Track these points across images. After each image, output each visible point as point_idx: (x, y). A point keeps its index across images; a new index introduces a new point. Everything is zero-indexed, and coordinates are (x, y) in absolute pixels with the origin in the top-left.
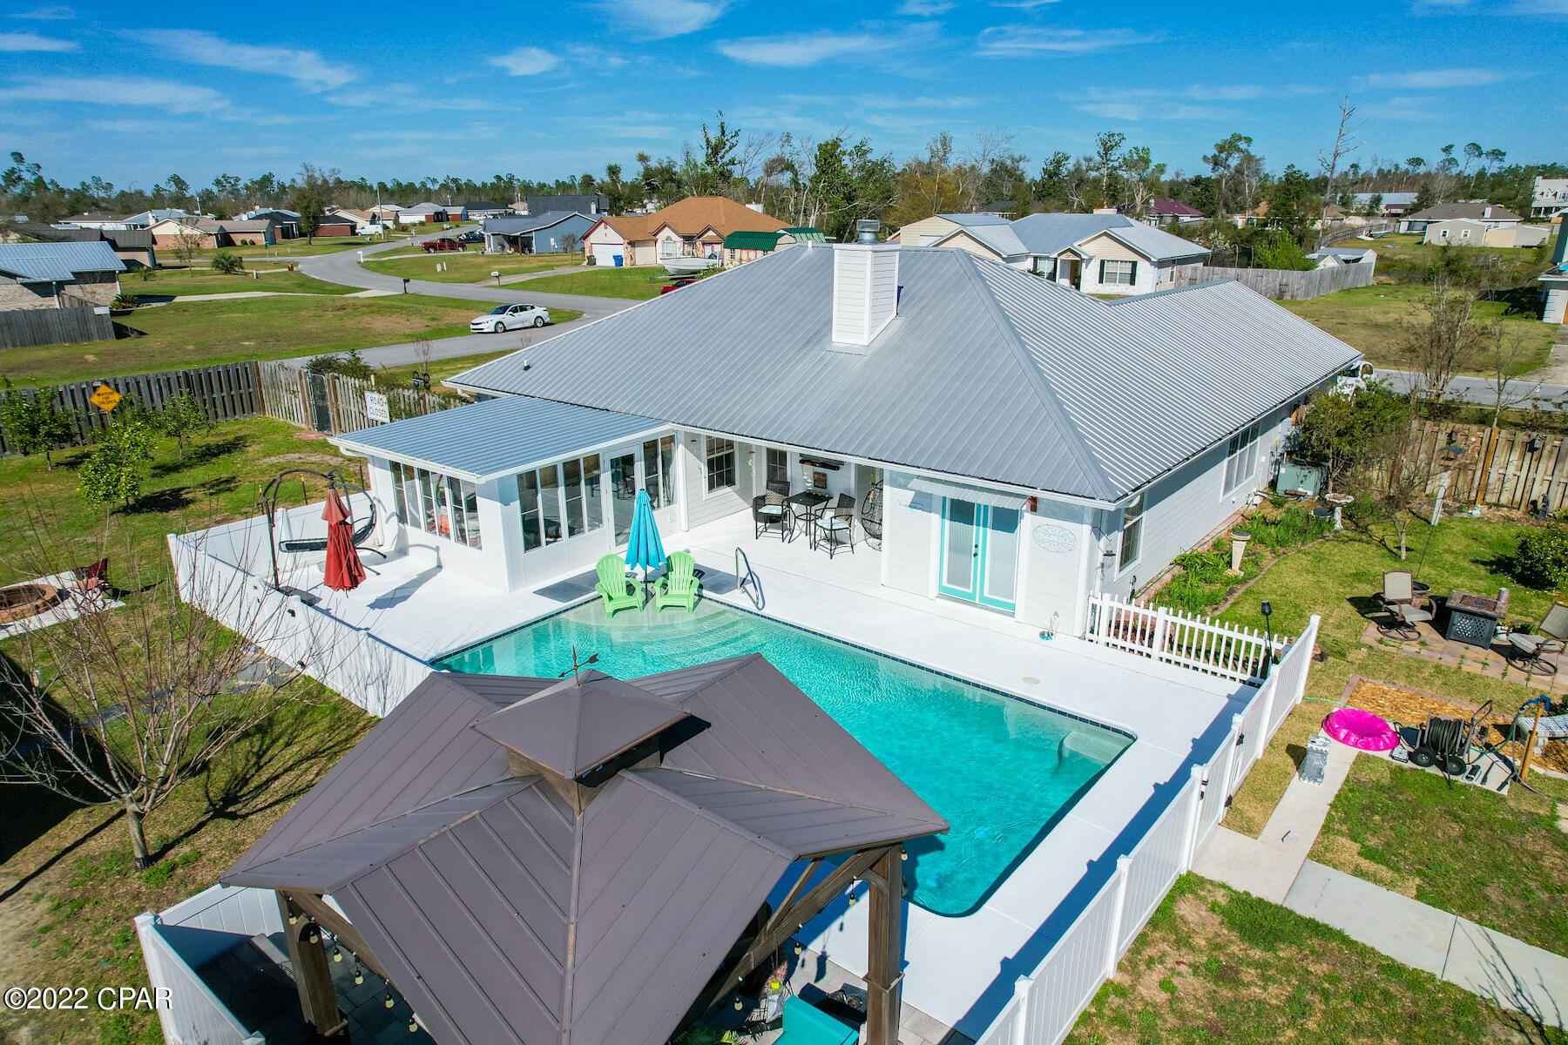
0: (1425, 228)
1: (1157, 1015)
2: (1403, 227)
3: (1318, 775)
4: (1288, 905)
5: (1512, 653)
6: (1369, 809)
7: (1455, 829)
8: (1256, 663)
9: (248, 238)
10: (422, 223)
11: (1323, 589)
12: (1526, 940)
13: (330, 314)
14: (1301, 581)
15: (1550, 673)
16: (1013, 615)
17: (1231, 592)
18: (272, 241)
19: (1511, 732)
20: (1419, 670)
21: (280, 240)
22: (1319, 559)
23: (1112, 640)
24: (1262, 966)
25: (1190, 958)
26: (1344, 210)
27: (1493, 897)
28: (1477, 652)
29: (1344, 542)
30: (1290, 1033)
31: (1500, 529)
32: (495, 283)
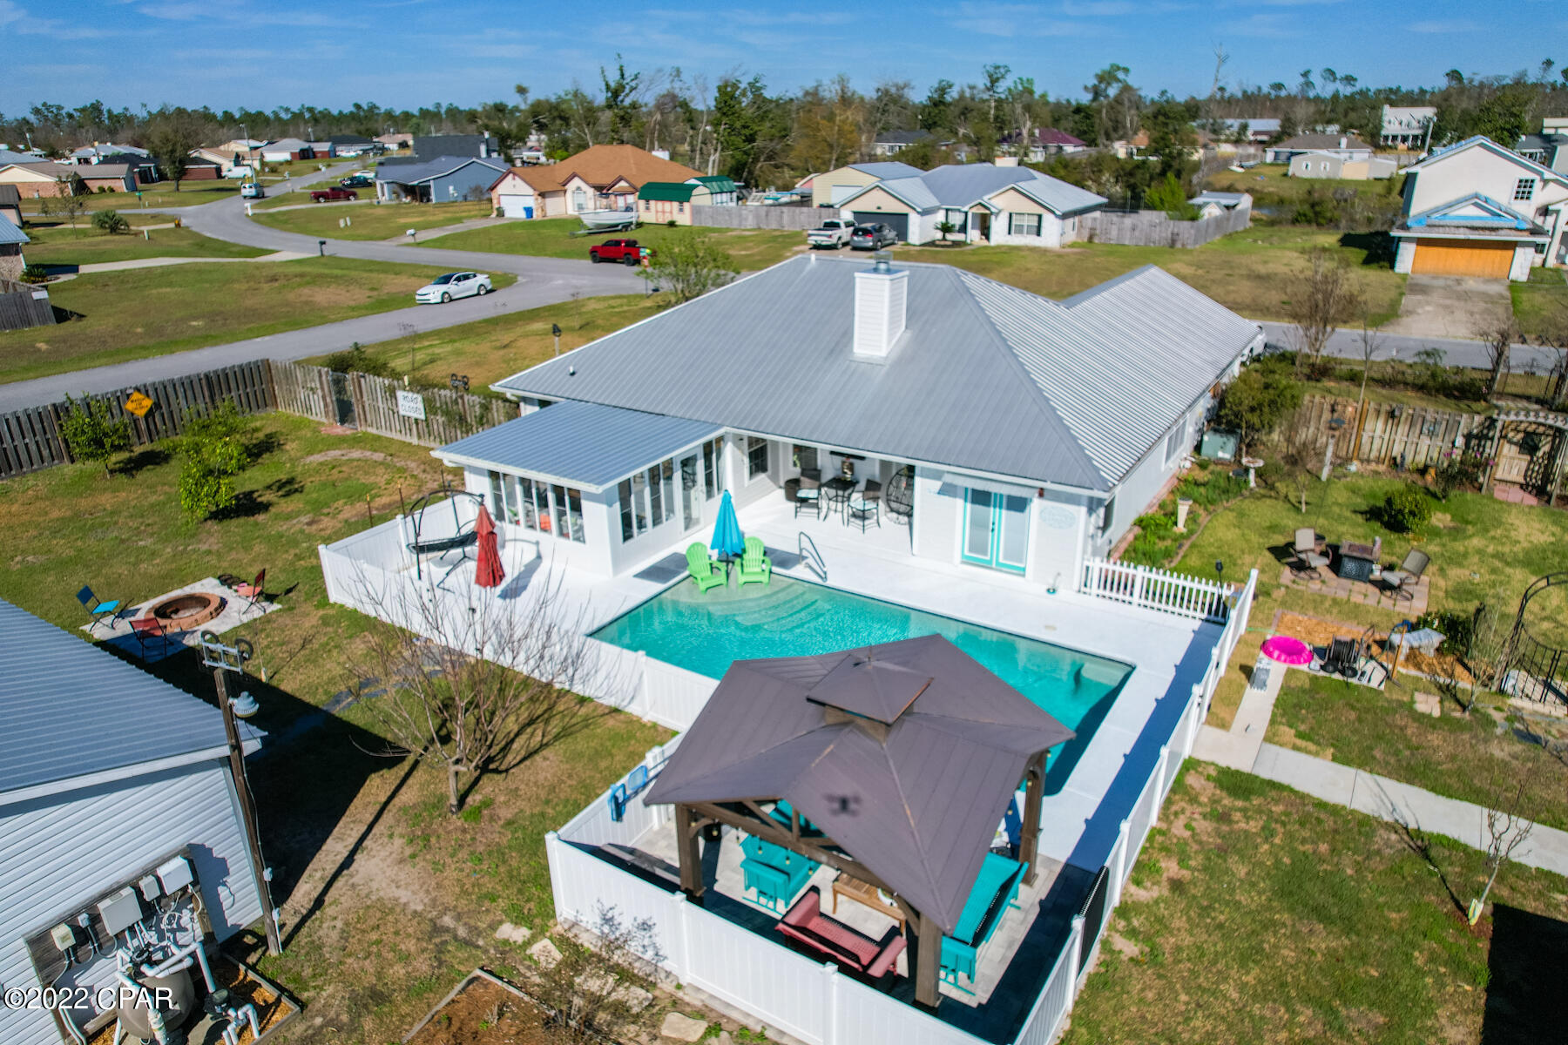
0: (1289, 159)
1: (1186, 844)
2: (1270, 157)
3: (1263, 685)
4: (1256, 772)
5: (1384, 586)
6: (1298, 706)
7: (1353, 715)
8: (1211, 605)
9: (106, 184)
10: (288, 163)
11: (1248, 541)
12: (1398, 780)
13: (266, 286)
14: (1231, 535)
15: (1408, 599)
16: (1024, 576)
17: (1180, 546)
18: (133, 188)
19: (1383, 645)
20: (1322, 602)
21: (140, 185)
22: (1241, 514)
23: (1101, 592)
24: (1244, 810)
25: (1200, 809)
26: (1214, 137)
27: (1378, 756)
28: (1360, 586)
29: (1258, 499)
30: (1266, 847)
31: (1371, 482)
32: (411, 240)
